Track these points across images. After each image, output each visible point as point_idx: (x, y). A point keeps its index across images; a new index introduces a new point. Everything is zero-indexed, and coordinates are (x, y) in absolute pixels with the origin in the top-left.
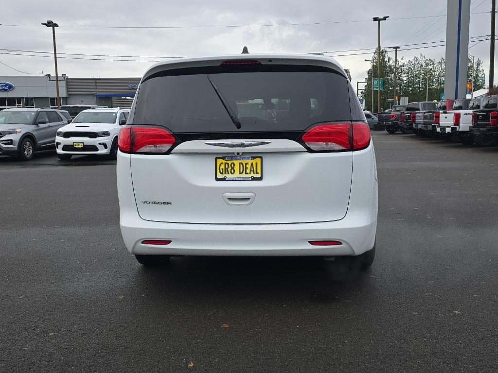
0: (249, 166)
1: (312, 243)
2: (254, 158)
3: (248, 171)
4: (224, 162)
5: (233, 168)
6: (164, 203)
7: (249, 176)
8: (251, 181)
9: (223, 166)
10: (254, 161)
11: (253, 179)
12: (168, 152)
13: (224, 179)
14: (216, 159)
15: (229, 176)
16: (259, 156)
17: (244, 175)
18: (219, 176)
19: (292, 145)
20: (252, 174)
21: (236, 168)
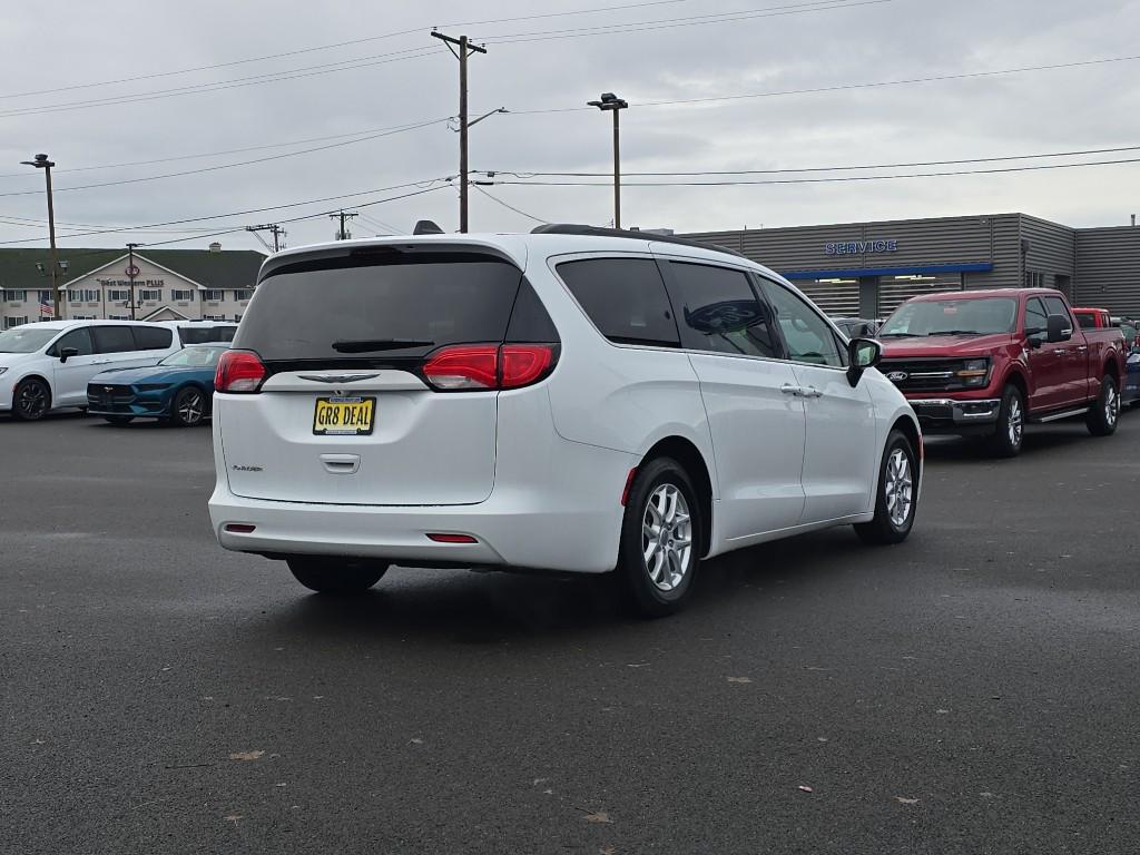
0: (356, 412)
1: (432, 536)
2: (364, 400)
3: (355, 420)
4: (327, 405)
5: (336, 416)
6: (254, 469)
7: (355, 428)
8: (357, 436)
9: (324, 413)
10: (364, 405)
11: (360, 433)
12: (257, 391)
13: (322, 433)
14: (317, 401)
15: (330, 427)
16: (371, 396)
17: (349, 427)
18: (319, 427)
19: (408, 379)
20: (359, 426)
21: (341, 416)
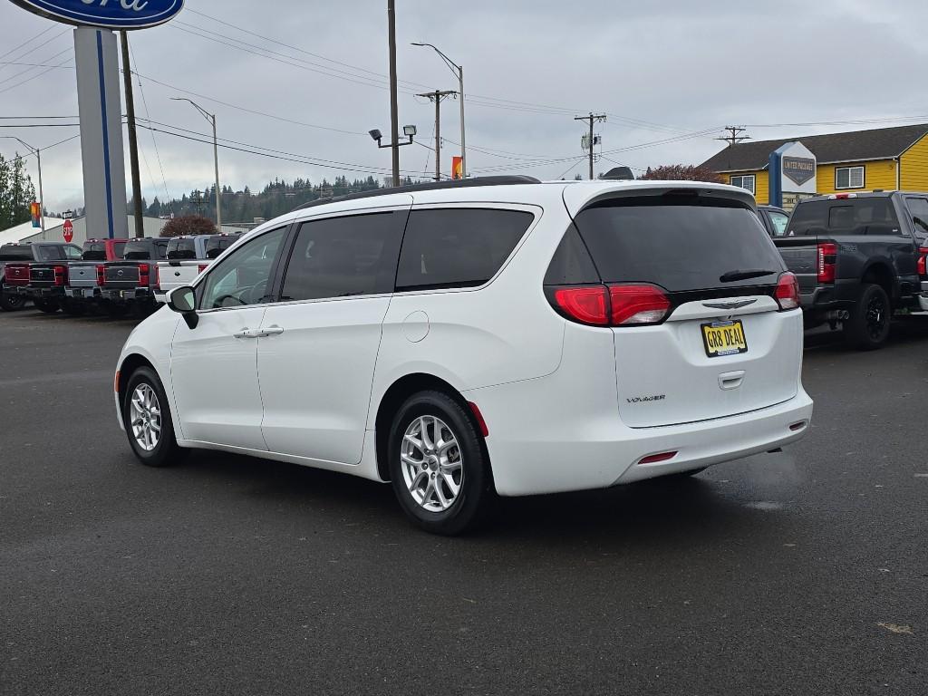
0: (732, 333)
1: (792, 428)
2: (735, 322)
3: (734, 341)
4: (711, 330)
5: (720, 338)
6: (656, 398)
7: (735, 348)
8: (741, 354)
9: (711, 337)
10: (736, 327)
11: (740, 351)
12: (659, 323)
13: (715, 354)
14: (702, 327)
15: (719, 349)
16: (737, 320)
17: (731, 347)
18: (712, 350)
19: (766, 302)
20: (738, 345)
21: (723, 337)
